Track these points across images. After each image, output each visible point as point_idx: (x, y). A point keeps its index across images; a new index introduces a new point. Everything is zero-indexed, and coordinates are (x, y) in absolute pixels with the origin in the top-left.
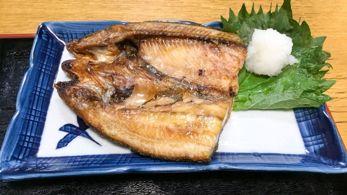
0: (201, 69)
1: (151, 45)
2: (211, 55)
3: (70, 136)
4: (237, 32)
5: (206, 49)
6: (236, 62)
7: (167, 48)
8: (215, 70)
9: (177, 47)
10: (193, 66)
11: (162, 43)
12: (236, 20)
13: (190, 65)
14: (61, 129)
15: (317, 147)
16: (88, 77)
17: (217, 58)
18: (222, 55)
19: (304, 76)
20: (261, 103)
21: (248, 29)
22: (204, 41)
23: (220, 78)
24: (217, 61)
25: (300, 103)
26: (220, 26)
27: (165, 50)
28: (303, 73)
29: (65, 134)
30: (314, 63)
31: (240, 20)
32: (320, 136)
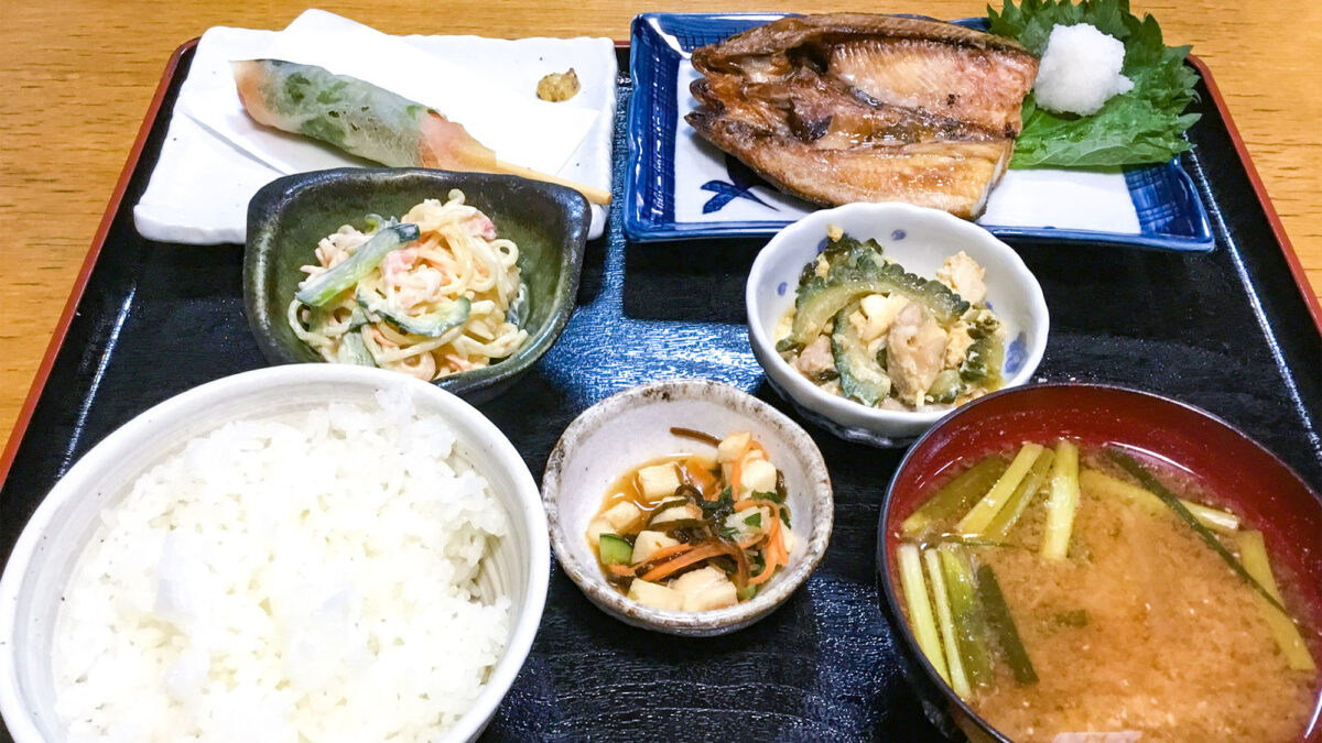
0: (952, 93)
1: (855, 54)
2: (971, 68)
3: (723, 196)
4: (1020, 36)
5: (962, 59)
6: (1019, 82)
7: (886, 58)
8: (979, 96)
9: (904, 56)
10: (936, 88)
11: (877, 50)
12: (1017, 16)
13: (930, 86)
14: (703, 187)
15: (1161, 222)
16: (740, 107)
17: (982, 74)
18: (992, 68)
19: (1145, 111)
20: (1064, 152)
21: (1041, 32)
22: (958, 45)
23: (988, 108)
24: (982, 80)
25: (1135, 153)
26: (985, 25)
27: (882, 62)
28: (1144, 107)
29: (713, 194)
30: (1164, 89)
31: (1024, 15)
32: (1167, 206)
